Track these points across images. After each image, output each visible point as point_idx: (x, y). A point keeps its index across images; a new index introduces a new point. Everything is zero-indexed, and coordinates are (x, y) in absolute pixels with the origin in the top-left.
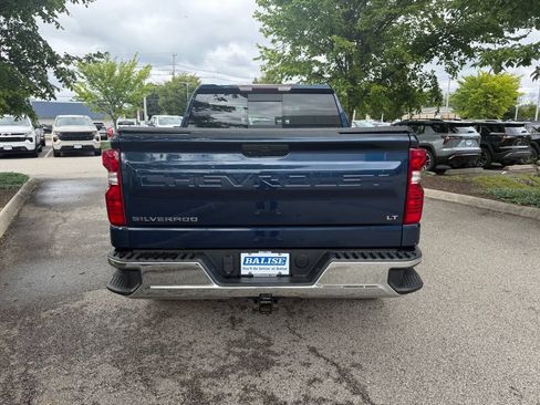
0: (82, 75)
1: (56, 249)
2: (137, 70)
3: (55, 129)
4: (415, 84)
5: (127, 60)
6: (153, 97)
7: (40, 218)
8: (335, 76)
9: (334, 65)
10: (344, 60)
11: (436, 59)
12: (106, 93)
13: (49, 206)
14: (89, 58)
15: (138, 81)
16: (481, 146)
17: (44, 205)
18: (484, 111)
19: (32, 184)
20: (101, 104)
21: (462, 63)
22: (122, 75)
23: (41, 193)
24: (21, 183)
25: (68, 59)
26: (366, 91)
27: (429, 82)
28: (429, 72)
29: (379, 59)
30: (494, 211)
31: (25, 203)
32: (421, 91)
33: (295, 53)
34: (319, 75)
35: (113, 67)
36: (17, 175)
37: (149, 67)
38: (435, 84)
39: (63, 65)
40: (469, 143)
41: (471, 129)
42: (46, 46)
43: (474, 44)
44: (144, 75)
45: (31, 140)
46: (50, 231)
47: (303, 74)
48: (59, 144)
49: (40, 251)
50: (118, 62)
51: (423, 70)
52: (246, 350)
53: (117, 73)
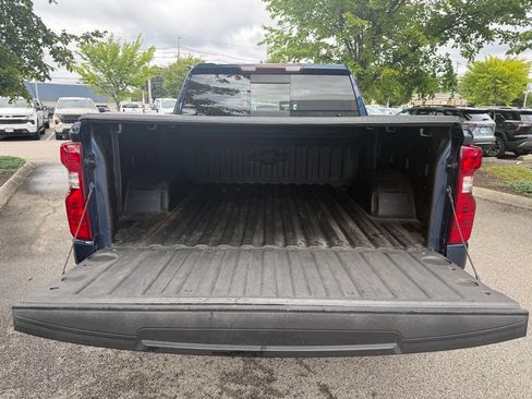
0: (85, 56)
1: (39, 245)
2: (140, 52)
3: (57, 111)
4: (428, 67)
5: (131, 41)
6: (157, 80)
7: (30, 207)
8: (345, 59)
9: (343, 47)
10: (353, 42)
11: (451, 42)
12: (109, 75)
13: (41, 194)
14: (86, 37)
15: (141, 63)
16: (495, 135)
17: (36, 193)
18: (492, 97)
19: (28, 169)
20: (104, 87)
21: (480, 46)
22: (125, 56)
23: (35, 179)
24: (16, 167)
25: (66, 38)
26: (376, 75)
27: (443, 66)
28: (444, 56)
29: (390, 42)
30: (516, 207)
31: (17, 190)
32: (434, 76)
33: (303, 34)
34: (327, 58)
35: (116, 48)
36: (13, 159)
37: (152, 49)
38: (450, 68)
39: (59, 44)
40: (483, 131)
41: (486, 116)
42: (40, 22)
43: (493, 26)
44: (148, 58)
45: (33, 122)
46: (37, 223)
47: (311, 56)
48: (61, 127)
49: (21, 248)
50: (122, 44)
51: (437, 54)
52: (243, 387)
53: (120, 54)
